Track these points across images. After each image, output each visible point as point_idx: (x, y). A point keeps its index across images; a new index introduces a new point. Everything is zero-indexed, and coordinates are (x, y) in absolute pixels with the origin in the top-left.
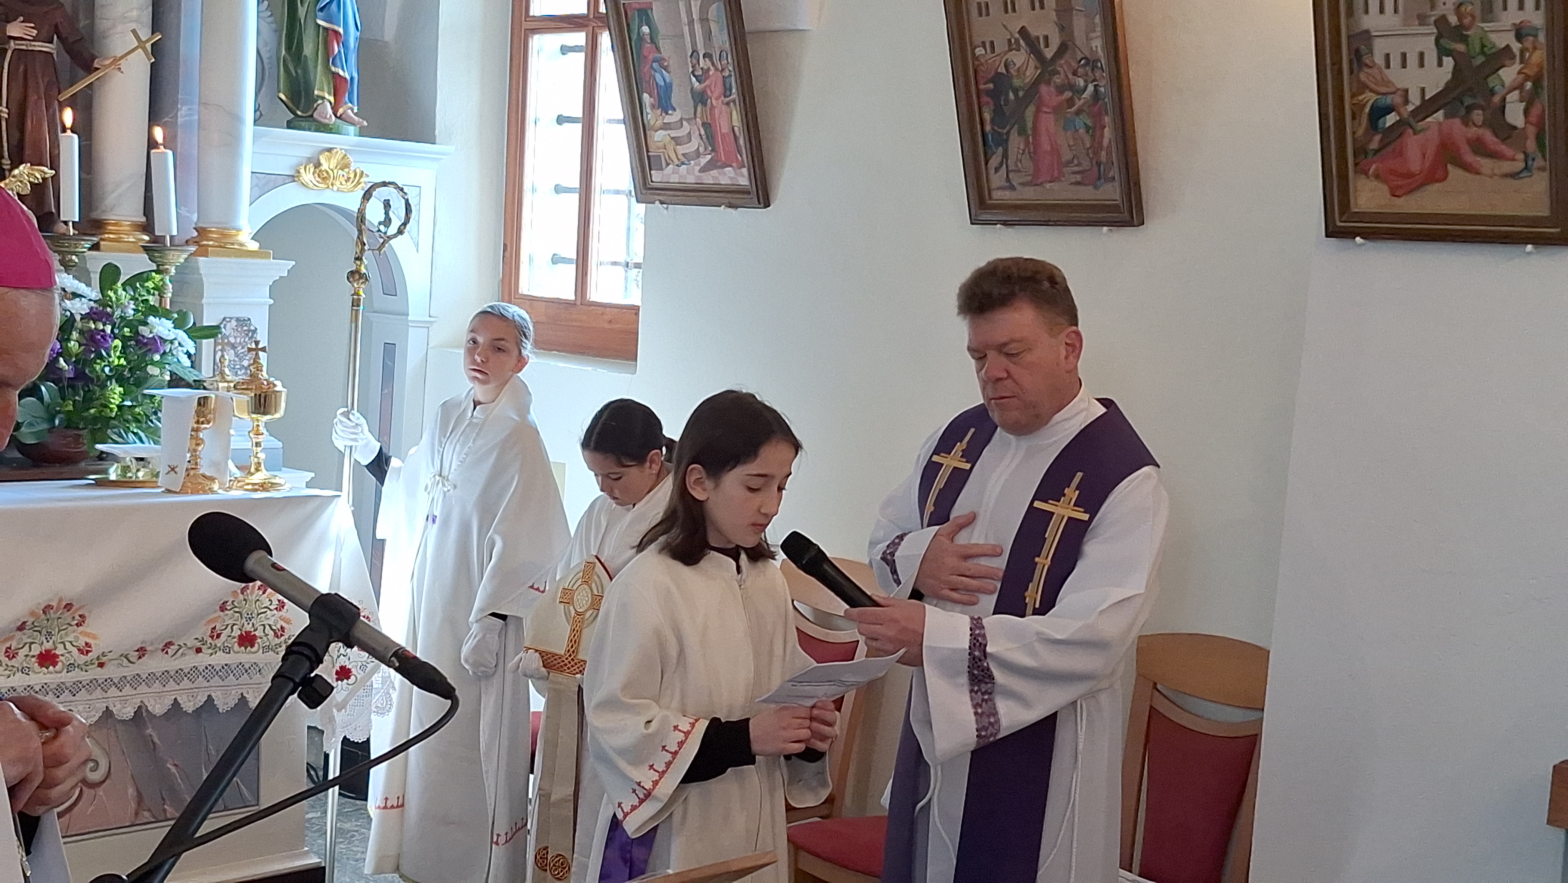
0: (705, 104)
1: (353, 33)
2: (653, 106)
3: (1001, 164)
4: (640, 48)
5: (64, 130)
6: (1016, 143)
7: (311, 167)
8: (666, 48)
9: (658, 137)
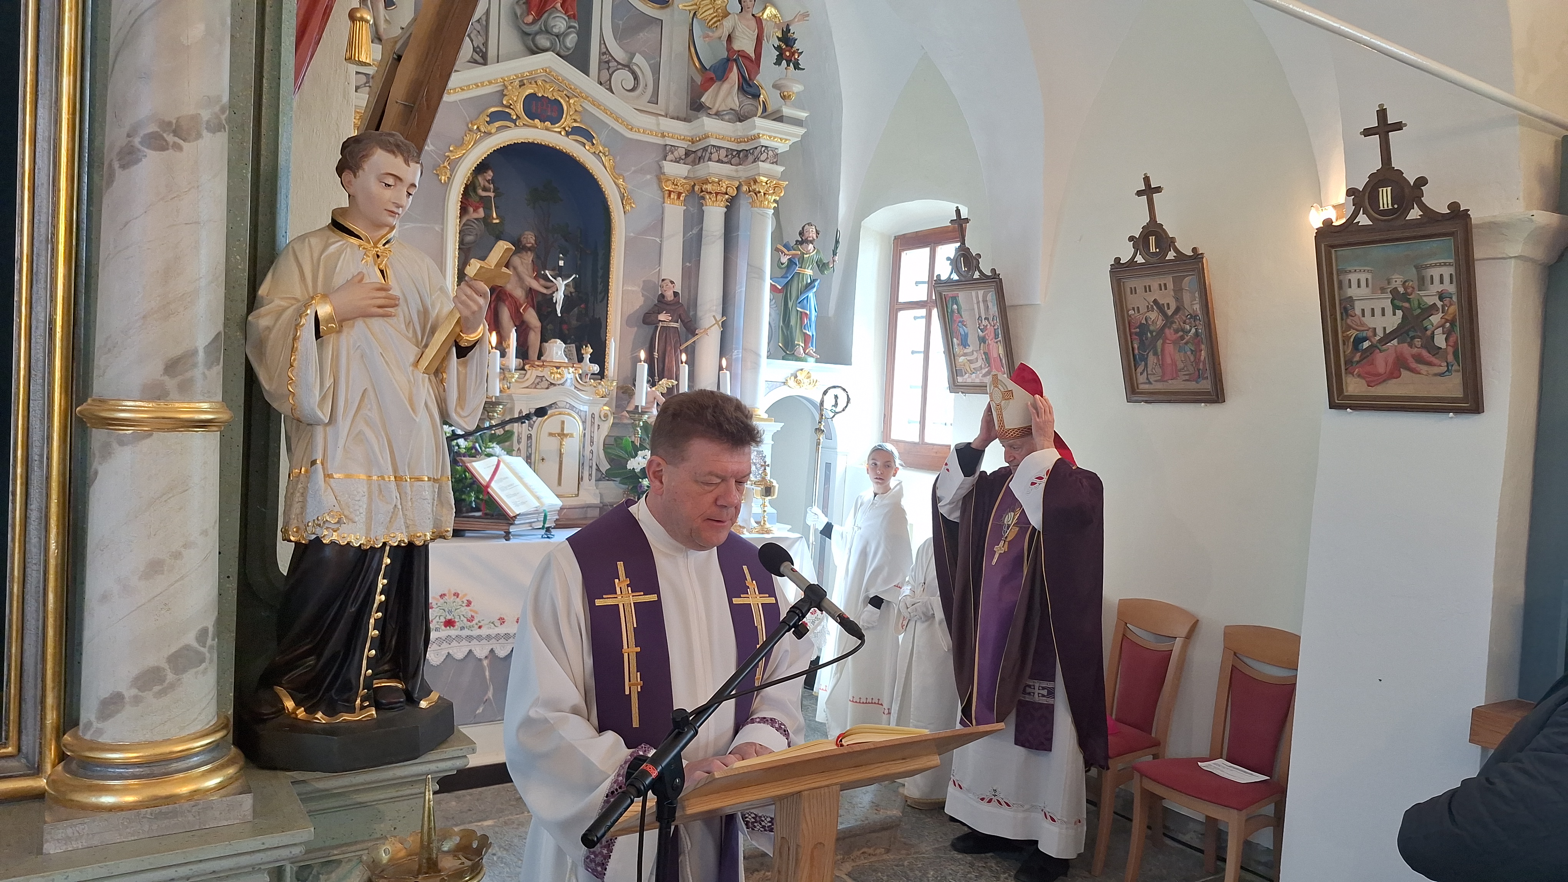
0: (985, 343)
1: (814, 314)
2: (958, 345)
3: (1144, 370)
4: (952, 316)
5: (682, 363)
6: (1152, 359)
7: (793, 378)
8: (965, 315)
9: (961, 359)
